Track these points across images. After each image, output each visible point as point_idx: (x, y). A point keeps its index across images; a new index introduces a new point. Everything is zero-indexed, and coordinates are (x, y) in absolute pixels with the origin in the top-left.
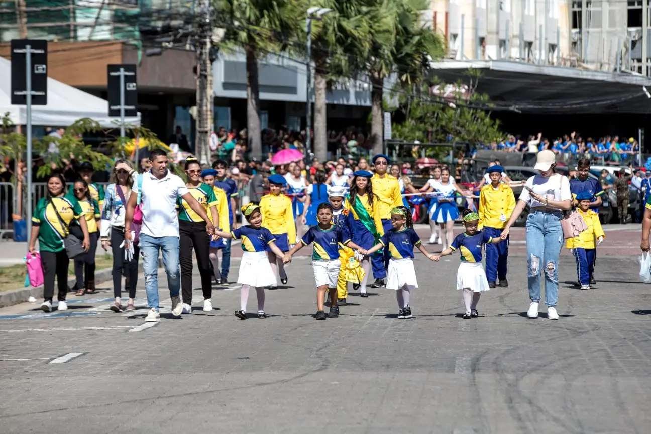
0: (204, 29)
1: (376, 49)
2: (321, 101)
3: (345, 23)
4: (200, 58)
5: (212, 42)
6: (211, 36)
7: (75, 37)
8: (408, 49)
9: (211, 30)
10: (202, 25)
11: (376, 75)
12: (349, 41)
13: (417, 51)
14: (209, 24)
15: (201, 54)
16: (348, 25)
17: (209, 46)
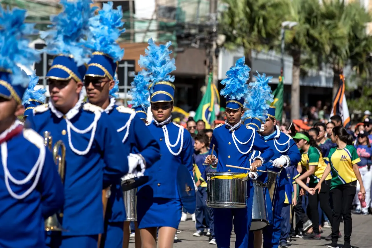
0: (212, 35)
1: (335, 50)
2: (297, 84)
3: (312, 32)
4: (209, 55)
5: (217, 44)
6: (216, 41)
7: (134, 40)
8: (357, 50)
9: (216, 36)
10: (210, 33)
11: (336, 67)
12: (316, 44)
13: (365, 51)
14: (216, 32)
15: (210, 52)
16: (314, 33)
17: (215, 47)
